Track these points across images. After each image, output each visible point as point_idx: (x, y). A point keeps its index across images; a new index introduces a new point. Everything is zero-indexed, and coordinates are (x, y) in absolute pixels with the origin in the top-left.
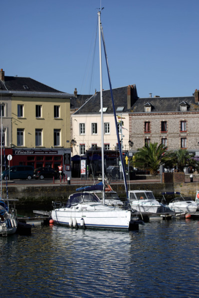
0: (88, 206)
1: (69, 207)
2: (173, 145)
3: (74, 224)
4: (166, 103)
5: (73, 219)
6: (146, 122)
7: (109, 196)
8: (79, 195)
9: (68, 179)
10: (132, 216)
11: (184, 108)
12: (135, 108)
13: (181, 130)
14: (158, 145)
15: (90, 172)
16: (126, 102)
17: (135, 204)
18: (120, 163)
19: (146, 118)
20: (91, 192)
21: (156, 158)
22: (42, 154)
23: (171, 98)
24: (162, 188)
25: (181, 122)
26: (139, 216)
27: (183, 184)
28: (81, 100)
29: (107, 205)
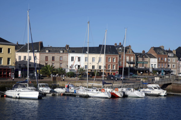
0: (21, 89)
1: (13, 90)
2: (57, 66)
3: (15, 97)
4: (55, 49)
5: (15, 95)
6: (46, 57)
7: (30, 86)
8: (18, 85)
9: (13, 78)
10: (39, 94)
11: (61, 52)
12: (42, 51)
13: (60, 60)
14: (51, 66)
15: (23, 76)
16: (38, 48)
17: (41, 89)
18: (35, 72)
19: (46, 55)
20: (23, 84)
21: (49, 71)
22: (2, 68)
23: (57, 47)
24: (52, 83)
25: (60, 57)
26: (42, 94)
27: (60, 81)
28: (19, 46)
29: (29, 89)
